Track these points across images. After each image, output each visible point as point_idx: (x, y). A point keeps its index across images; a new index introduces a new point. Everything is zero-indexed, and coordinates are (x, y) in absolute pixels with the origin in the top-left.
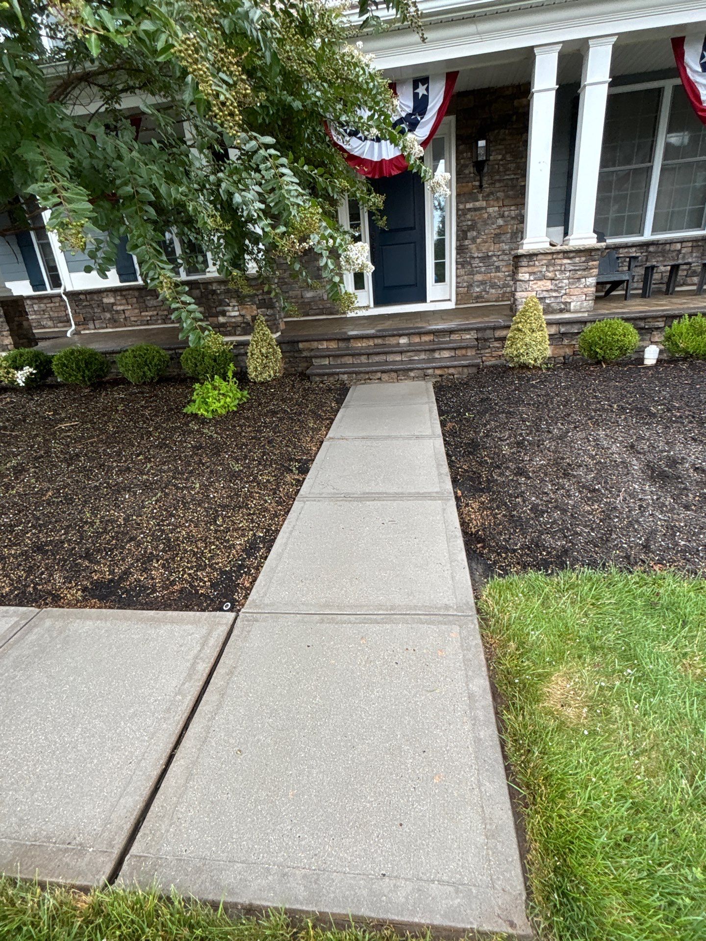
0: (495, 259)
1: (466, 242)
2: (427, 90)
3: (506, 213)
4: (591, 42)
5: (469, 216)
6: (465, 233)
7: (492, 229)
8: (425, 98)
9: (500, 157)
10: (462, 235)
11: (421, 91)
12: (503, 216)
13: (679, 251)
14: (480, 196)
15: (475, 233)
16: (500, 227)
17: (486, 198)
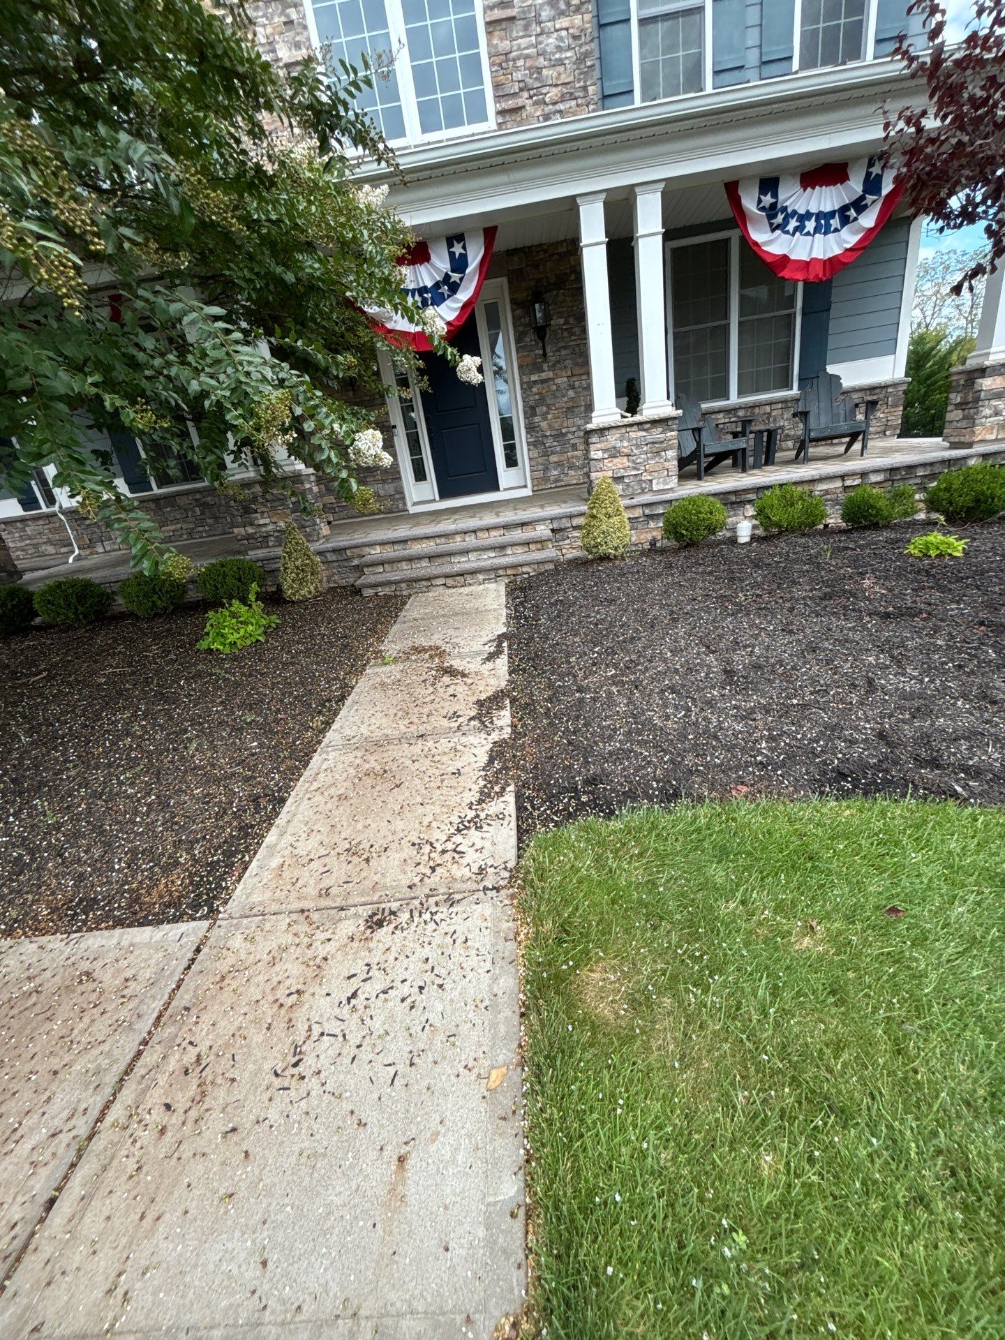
0: (570, 436)
1: (537, 419)
2: (464, 248)
3: (577, 383)
4: (637, 190)
5: (535, 390)
6: (533, 408)
7: (563, 402)
8: (464, 257)
9: (562, 321)
10: (530, 411)
11: (458, 249)
12: (573, 387)
13: (769, 414)
14: (545, 366)
15: (545, 409)
16: (571, 399)
17: (552, 368)
